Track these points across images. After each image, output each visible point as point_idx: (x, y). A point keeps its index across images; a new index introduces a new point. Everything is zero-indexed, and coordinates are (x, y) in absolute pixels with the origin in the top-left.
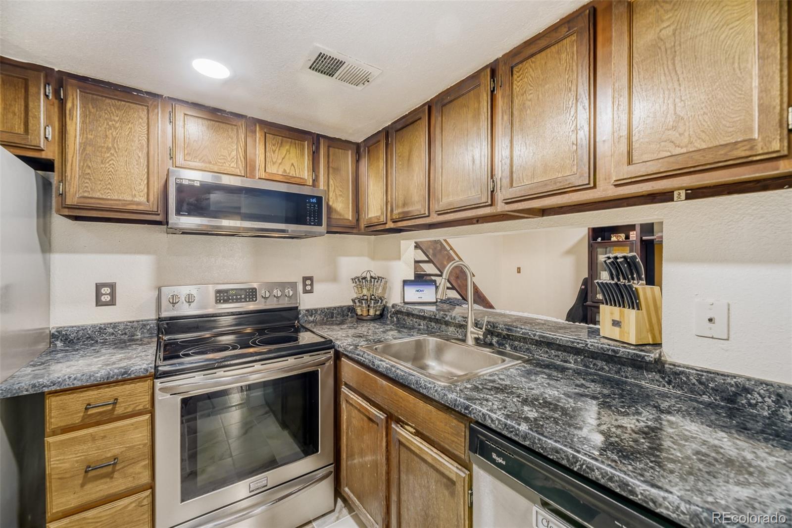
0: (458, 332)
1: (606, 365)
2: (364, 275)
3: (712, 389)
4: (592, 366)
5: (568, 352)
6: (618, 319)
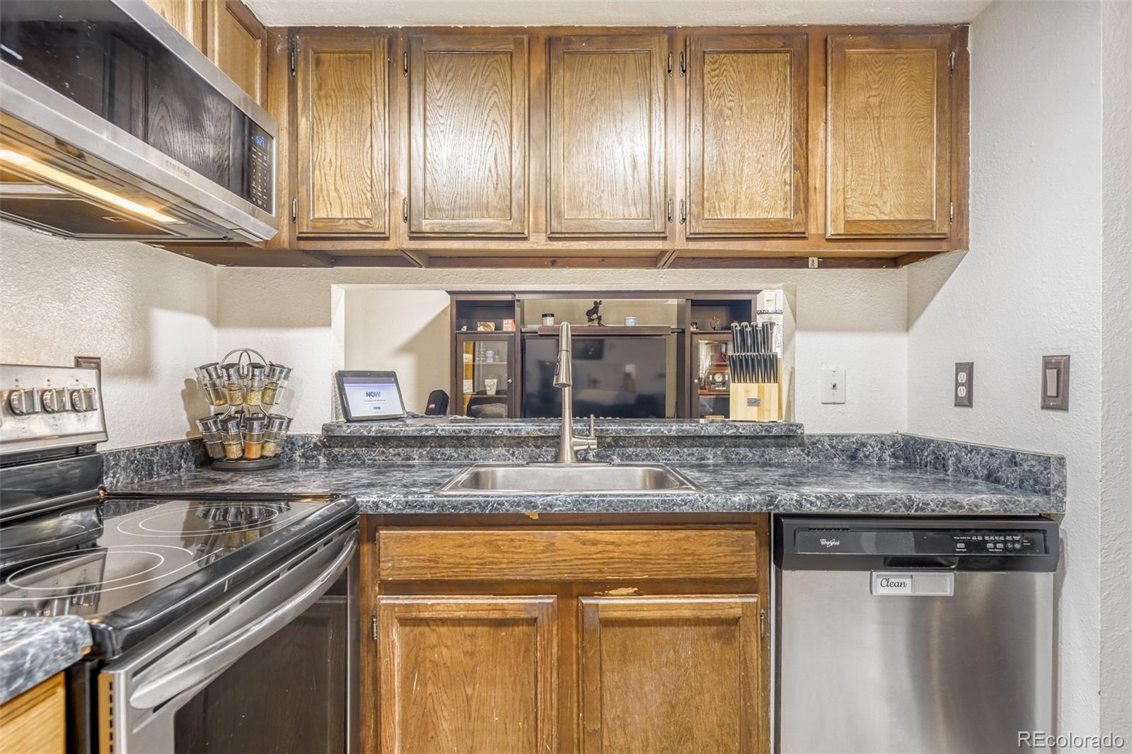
0: (513, 454)
1: (750, 451)
2: (233, 359)
3: (841, 450)
4: (734, 457)
5: (705, 446)
6: (756, 397)
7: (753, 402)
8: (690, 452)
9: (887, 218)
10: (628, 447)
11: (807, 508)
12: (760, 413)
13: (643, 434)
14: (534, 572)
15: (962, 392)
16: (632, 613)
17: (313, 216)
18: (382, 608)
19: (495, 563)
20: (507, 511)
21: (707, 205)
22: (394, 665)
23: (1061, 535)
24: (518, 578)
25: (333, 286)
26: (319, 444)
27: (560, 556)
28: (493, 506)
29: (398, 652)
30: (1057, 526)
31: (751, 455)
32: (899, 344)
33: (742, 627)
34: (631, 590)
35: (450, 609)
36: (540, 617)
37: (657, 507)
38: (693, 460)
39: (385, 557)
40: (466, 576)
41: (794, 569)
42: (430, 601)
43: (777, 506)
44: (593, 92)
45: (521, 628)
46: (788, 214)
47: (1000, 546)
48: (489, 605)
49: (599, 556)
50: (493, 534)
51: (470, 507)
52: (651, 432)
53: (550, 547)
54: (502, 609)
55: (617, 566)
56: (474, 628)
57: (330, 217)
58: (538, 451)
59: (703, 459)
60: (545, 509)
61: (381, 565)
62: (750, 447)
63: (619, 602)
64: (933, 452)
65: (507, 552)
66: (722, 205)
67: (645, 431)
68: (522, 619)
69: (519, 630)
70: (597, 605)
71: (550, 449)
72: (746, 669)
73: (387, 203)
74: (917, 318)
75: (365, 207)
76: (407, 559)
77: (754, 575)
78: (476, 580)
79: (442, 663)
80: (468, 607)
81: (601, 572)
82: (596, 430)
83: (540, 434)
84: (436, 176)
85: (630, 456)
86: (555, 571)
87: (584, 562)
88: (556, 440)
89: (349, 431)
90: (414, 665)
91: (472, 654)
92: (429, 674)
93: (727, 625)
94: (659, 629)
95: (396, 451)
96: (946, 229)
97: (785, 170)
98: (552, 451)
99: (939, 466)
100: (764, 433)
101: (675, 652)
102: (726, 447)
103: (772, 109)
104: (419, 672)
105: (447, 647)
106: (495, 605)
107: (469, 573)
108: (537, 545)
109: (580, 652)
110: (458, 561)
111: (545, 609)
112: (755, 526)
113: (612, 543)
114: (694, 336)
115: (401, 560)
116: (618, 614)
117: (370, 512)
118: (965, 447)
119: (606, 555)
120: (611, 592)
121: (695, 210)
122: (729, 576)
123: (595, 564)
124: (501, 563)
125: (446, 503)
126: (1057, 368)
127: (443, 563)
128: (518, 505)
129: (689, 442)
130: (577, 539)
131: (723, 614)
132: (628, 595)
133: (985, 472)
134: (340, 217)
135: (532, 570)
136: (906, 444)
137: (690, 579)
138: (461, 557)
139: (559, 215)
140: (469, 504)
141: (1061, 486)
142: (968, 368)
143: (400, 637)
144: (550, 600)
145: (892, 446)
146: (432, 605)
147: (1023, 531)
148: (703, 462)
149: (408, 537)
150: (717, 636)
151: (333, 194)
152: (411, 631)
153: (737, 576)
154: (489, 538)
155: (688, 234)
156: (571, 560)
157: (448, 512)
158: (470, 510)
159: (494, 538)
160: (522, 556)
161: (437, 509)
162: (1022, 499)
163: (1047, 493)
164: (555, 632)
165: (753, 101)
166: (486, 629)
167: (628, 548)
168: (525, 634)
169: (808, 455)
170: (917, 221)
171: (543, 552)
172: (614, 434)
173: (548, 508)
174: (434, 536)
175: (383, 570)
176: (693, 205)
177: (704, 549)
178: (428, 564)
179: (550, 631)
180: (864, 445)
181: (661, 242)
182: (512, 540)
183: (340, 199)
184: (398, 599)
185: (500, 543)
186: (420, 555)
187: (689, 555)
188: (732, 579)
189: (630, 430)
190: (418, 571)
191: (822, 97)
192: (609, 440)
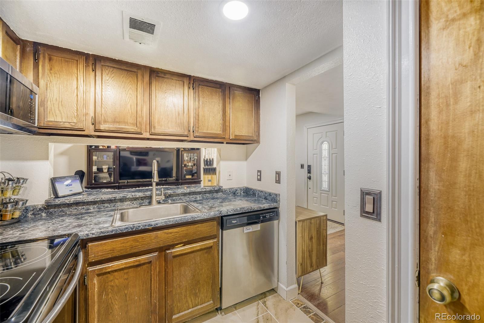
7: (209, 181)
8: (193, 196)
9: (243, 135)
10: (173, 197)
11: (229, 213)
12: (212, 183)
13: (179, 193)
14: (151, 246)
15: (259, 177)
16: (182, 252)
17: (47, 120)
18: (89, 272)
19: (137, 246)
20: (141, 228)
21: (200, 128)
22: (95, 292)
23: (279, 211)
24: (145, 249)
25: (50, 144)
26: (42, 208)
27: (160, 239)
28: (136, 228)
29: (96, 286)
30: (278, 210)
31: (209, 196)
32: (244, 163)
33: (213, 249)
34: (182, 245)
35: (119, 265)
36: (153, 261)
37: (190, 219)
38: (193, 199)
39: (91, 253)
40: (126, 253)
41: (226, 230)
42: (110, 265)
43: (222, 214)
44: (166, 90)
45: (145, 265)
46: (221, 132)
47: (269, 216)
48: (134, 261)
49: (172, 237)
50: (136, 237)
51: (128, 229)
52: (181, 192)
53: (157, 237)
54: (139, 261)
55: (178, 239)
56: (128, 270)
57: (56, 120)
58: (142, 201)
59: (196, 198)
60: (155, 226)
61: (89, 256)
62: (209, 193)
63: (179, 249)
64: (253, 191)
65: (141, 242)
66: (204, 128)
67: (179, 192)
68: (146, 263)
69: (144, 267)
70: (172, 252)
71: (147, 200)
72: (214, 259)
73: (84, 118)
74: (248, 158)
75: (74, 118)
76: (101, 252)
77: (216, 233)
78: (129, 253)
79: (115, 285)
80: (126, 263)
81: (173, 242)
82: (164, 193)
83: (144, 196)
84: (106, 110)
85: (174, 199)
86: (158, 245)
87: (167, 240)
88: (150, 197)
89: (59, 202)
90: (103, 289)
91: (127, 279)
92: (110, 290)
93: (209, 249)
94: (190, 254)
95: (82, 207)
96: (256, 139)
97: (220, 120)
98: (148, 201)
99: (254, 195)
100: (213, 190)
101: (195, 260)
102: (203, 194)
103: (217, 103)
104: (105, 291)
105: (117, 279)
106: (136, 260)
107: (126, 252)
108: (152, 237)
109: (166, 268)
110: (122, 248)
111: (154, 257)
112: (216, 220)
113: (177, 232)
114: (182, 152)
115: (98, 253)
116: (178, 253)
117: (85, 238)
118: (260, 191)
119: (174, 236)
120: (176, 247)
121: (197, 129)
122: (210, 235)
123: (171, 239)
124: (139, 246)
125: (118, 230)
126: (278, 174)
127: (116, 250)
128: (146, 226)
129: (192, 194)
130: (165, 233)
131: (208, 246)
132: (181, 247)
133: (264, 197)
134: (61, 121)
135: (150, 246)
136: (246, 189)
137: (199, 238)
138: (123, 247)
139: (154, 127)
140: (127, 228)
141: (279, 201)
142: (259, 171)
143: (98, 281)
144: (156, 254)
145: (243, 190)
146: (112, 266)
147: (273, 212)
148: (196, 199)
149: (101, 244)
150: (207, 252)
151: (57, 112)
152: (102, 277)
153: (212, 234)
154: (134, 238)
155: (195, 135)
156: (163, 240)
157: (119, 233)
158: (127, 230)
159: (136, 238)
160: (147, 242)
161: (114, 232)
162: (272, 204)
163: (277, 202)
164: (158, 264)
165: (212, 100)
166: (133, 269)
167: (181, 233)
168: (147, 267)
169: (224, 194)
170: (250, 136)
171: (154, 239)
172: (169, 194)
173: (156, 225)
174: (113, 242)
175: (90, 258)
176: (196, 128)
177: (203, 229)
178: (110, 252)
179: (156, 264)
180: (237, 190)
181: (187, 137)
182: (143, 237)
183: (61, 114)
184: (97, 267)
185: (138, 239)
186: (106, 250)
187: (199, 231)
188: (210, 236)
189: (175, 192)
190: (106, 255)
191: (229, 102)
192: (167, 195)
